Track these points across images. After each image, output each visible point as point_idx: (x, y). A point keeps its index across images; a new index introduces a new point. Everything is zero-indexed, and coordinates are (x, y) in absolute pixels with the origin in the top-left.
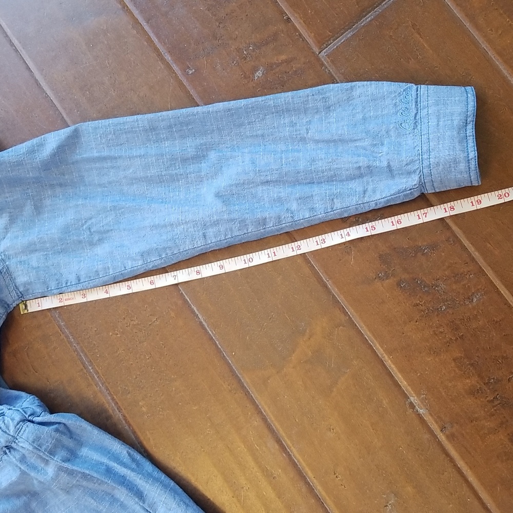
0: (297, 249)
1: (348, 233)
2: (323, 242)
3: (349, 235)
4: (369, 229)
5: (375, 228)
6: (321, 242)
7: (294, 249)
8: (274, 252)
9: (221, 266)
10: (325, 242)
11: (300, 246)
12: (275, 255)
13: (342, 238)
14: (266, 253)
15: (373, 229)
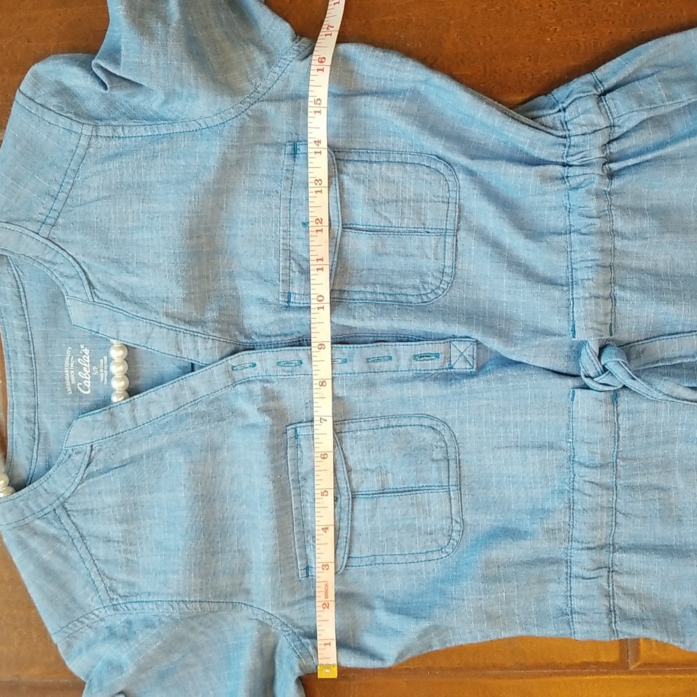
0: (319, 224)
1: (315, 142)
2: (320, 182)
3: (319, 142)
4: (318, 109)
5: (319, 99)
6: (318, 185)
7: (320, 228)
8: (317, 260)
9: (320, 347)
10: (320, 180)
11: (318, 219)
12: (322, 260)
13: (320, 153)
14: (315, 272)
15: (319, 102)
